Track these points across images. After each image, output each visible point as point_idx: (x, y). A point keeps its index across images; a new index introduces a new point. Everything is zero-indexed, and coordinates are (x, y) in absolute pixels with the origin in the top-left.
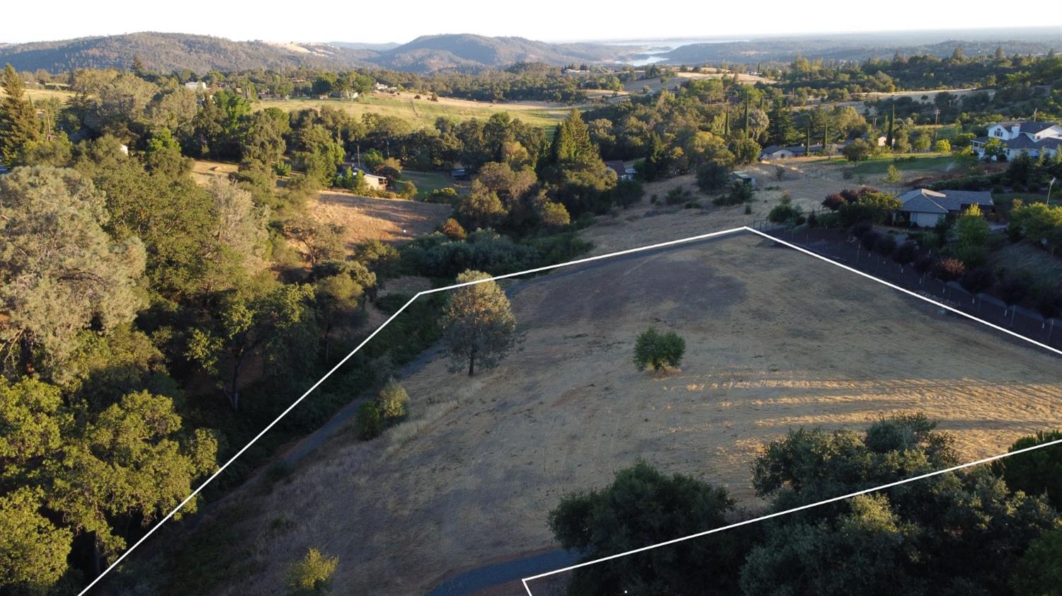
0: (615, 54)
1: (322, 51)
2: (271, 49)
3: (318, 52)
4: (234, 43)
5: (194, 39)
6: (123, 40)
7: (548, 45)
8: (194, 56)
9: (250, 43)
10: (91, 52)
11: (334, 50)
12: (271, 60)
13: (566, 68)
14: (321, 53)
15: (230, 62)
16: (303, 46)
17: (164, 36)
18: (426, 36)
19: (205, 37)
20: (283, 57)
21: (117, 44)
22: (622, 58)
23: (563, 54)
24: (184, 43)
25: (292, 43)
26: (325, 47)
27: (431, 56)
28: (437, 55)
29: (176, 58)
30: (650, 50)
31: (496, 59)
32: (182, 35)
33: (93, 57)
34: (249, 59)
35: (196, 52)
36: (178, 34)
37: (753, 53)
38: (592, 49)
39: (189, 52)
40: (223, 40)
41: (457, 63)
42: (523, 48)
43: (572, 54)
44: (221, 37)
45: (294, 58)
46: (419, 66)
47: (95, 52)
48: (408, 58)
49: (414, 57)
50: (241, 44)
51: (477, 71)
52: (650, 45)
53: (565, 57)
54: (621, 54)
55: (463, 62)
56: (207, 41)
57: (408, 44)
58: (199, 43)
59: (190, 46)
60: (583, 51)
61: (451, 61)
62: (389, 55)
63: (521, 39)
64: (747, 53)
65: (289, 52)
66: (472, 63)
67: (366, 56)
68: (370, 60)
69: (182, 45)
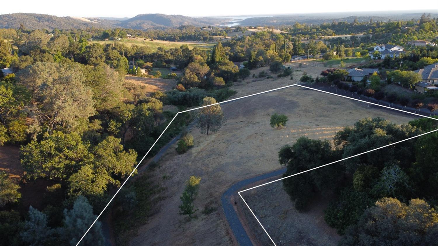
0: (220, 22)
1: (96, 21)
2: (74, 20)
4: (59, 18)
5: (41, 16)
6: (8, 16)
7: (192, 18)
8: (41, 23)
9: (66, 18)
11: (102, 21)
12: (75, 25)
13: (202, 28)
15: (57, 26)
16: (88, 19)
17: (27, 14)
18: (141, 15)
19: (45, 15)
20: (80, 23)
21: (6, 18)
23: (199, 22)
24: (36, 17)
25: (83, 18)
26: (98, 19)
27: (143, 23)
28: (146, 22)
29: (33, 24)
31: (171, 24)
32: (35, 14)
34: (65, 24)
35: (42, 21)
37: (275, 21)
38: (209, 20)
39: (39, 22)
40: (54, 16)
41: (155, 26)
42: (182, 19)
43: (203, 22)
44: (52, 15)
45: (85, 24)
46: (139, 27)
48: (134, 24)
49: (136, 24)
50: (61, 18)
51: (164, 29)
52: (234, 18)
54: (222, 22)
55: (157, 25)
56: (46, 17)
57: (133, 18)
58: (43, 17)
59: (39, 19)
61: (152, 25)
62: (125, 23)
63: (181, 16)
64: (273, 21)
65: (82, 21)
66: (161, 26)
67: (116, 23)
68: (117, 25)
69: (36, 19)
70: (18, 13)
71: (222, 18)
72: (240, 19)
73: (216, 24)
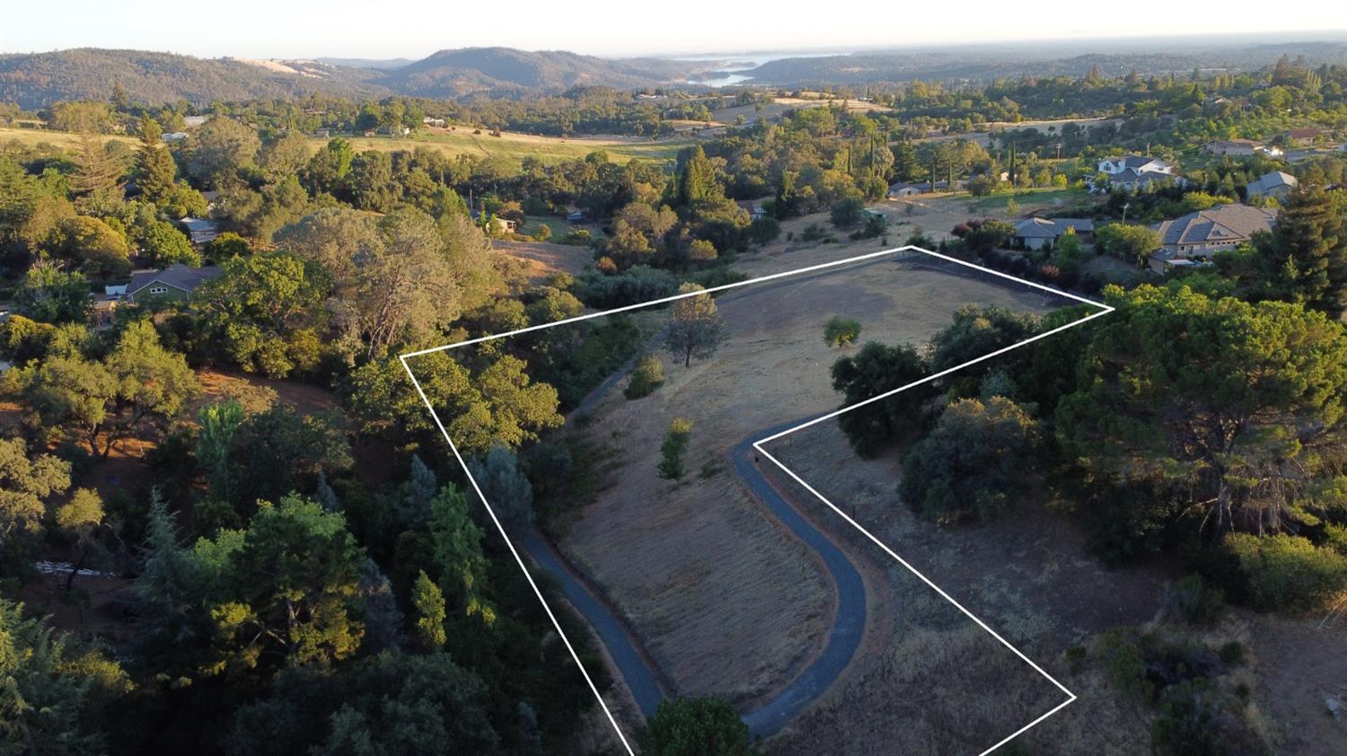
0: (688, 71)
1: (312, 70)
2: (248, 69)
3: (308, 72)
4: (201, 61)
5: (150, 57)
6: (54, 58)
7: (603, 61)
8: (152, 79)
10: (13, 75)
11: (329, 69)
12: (254, 84)
13: (638, 94)
14: (312, 73)
15: (200, 87)
16: (288, 65)
17: (109, 53)
18: (446, 51)
19: (163, 54)
20: (268, 79)
21: (48, 65)
22: (695, 77)
23: (624, 73)
24: (137, 62)
25: (272, 60)
26: (317, 65)
27: (455, 76)
28: (464, 75)
29: (128, 82)
30: (729, 66)
31: (539, 80)
32: (134, 52)
33: (17, 82)
34: (224, 83)
35: (154, 74)
36: (128, 51)
37: (856, 70)
38: (654, 67)
39: (145, 75)
40: (188, 58)
41: (489, 85)
42: (571, 65)
43: (635, 72)
44: (184, 53)
45: (281, 80)
46: (440, 90)
47: (20, 75)
48: (425, 79)
49: (432, 78)
50: (211, 63)
51: (518, 95)
53: (625, 76)
54: (696, 71)
55: (498, 83)
56: (168, 61)
57: (423, 61)
58: (158, 62)
59: (146, 67)
60: (646, 69)
61: (482, 82)
62: (400, 75)
63: (569, 54)
64: (850, 69)
65: (273, 72)
66: (510, 85)
67: (371, 77)
68: (375, 81)
69: (136, 65)
70: (80, 49)
71: (691, 59)
72: (751, 64)
73: (676, 78)
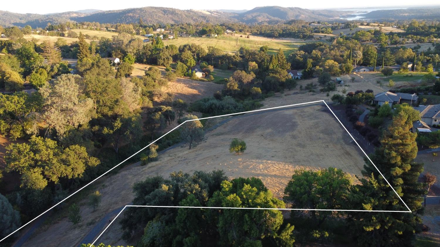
0: (341, 15)
1: (216, 13)
2: (195, 13)
3: (214, 14)
4: (181, 11)
5: (167, 9)
6: (141, 10)
7: (311, 11)
8: (166, 16)
9: (188, 11)
10: (129, 15)
11: (221, 13)
12: (194, 18)
13: (311, 23)
14: (215, 14)
15: (179, 18)
16: (208, 12)
17: (156, 8)
18: (258, 7)
19: (171, 8)
20: (199, 16)
21: (139, 12)
22: (343, 17)
24: (163, 11)
25: (204, 10)
27: (259, 16)
28: (262, 15)
29: (159, 17)
30: (358, 13)
31: (287, 17)
33: (130, 16)
34: (186, 17)
35: (167, 14)
36: (161, 7)
37: (406, 14)
38: (329, 13)
39: (164, 15)
40: (177, 10)
41: (269, 19)
42: (299, 12)
43: (321, 15)
45: (204, 16)
46: (254, 20)
47: (131, 14)
48: (250, 17)
49: (252, 16)
50: (184, 11)
51: (277, 22)
52: (358, 10)
53: (317, 16)
54: (344, 15)
55: (272, 18)
56: (171, 10)
57: (250, 10)
58: (168, 11)
59: (165, 12)
60: (326, 14)
62: (241, 16)
63: (299, 8)
64: (404, 14)
65: (203, 14)
66: (276, 19)
67: (233, 15)
68: (234, 17)
70: (149, 7)
73: (336, 17)
